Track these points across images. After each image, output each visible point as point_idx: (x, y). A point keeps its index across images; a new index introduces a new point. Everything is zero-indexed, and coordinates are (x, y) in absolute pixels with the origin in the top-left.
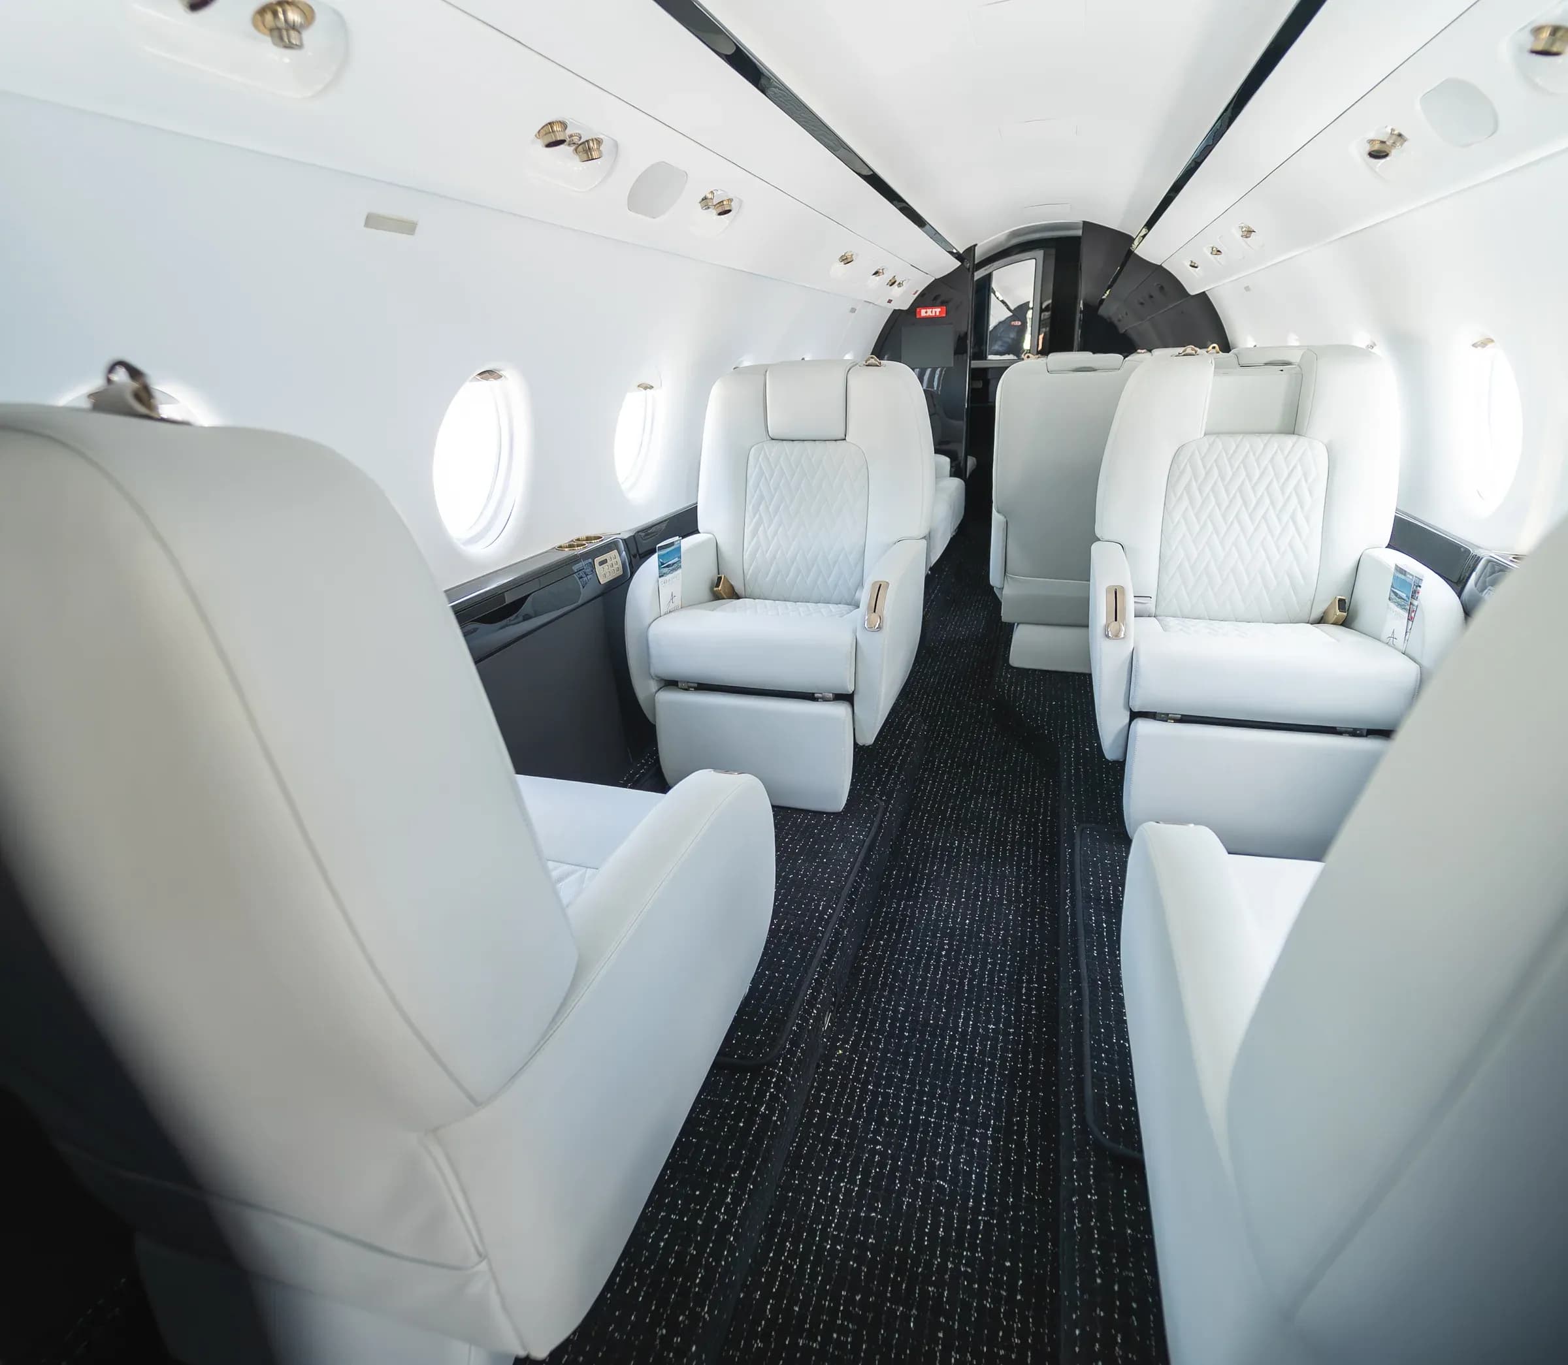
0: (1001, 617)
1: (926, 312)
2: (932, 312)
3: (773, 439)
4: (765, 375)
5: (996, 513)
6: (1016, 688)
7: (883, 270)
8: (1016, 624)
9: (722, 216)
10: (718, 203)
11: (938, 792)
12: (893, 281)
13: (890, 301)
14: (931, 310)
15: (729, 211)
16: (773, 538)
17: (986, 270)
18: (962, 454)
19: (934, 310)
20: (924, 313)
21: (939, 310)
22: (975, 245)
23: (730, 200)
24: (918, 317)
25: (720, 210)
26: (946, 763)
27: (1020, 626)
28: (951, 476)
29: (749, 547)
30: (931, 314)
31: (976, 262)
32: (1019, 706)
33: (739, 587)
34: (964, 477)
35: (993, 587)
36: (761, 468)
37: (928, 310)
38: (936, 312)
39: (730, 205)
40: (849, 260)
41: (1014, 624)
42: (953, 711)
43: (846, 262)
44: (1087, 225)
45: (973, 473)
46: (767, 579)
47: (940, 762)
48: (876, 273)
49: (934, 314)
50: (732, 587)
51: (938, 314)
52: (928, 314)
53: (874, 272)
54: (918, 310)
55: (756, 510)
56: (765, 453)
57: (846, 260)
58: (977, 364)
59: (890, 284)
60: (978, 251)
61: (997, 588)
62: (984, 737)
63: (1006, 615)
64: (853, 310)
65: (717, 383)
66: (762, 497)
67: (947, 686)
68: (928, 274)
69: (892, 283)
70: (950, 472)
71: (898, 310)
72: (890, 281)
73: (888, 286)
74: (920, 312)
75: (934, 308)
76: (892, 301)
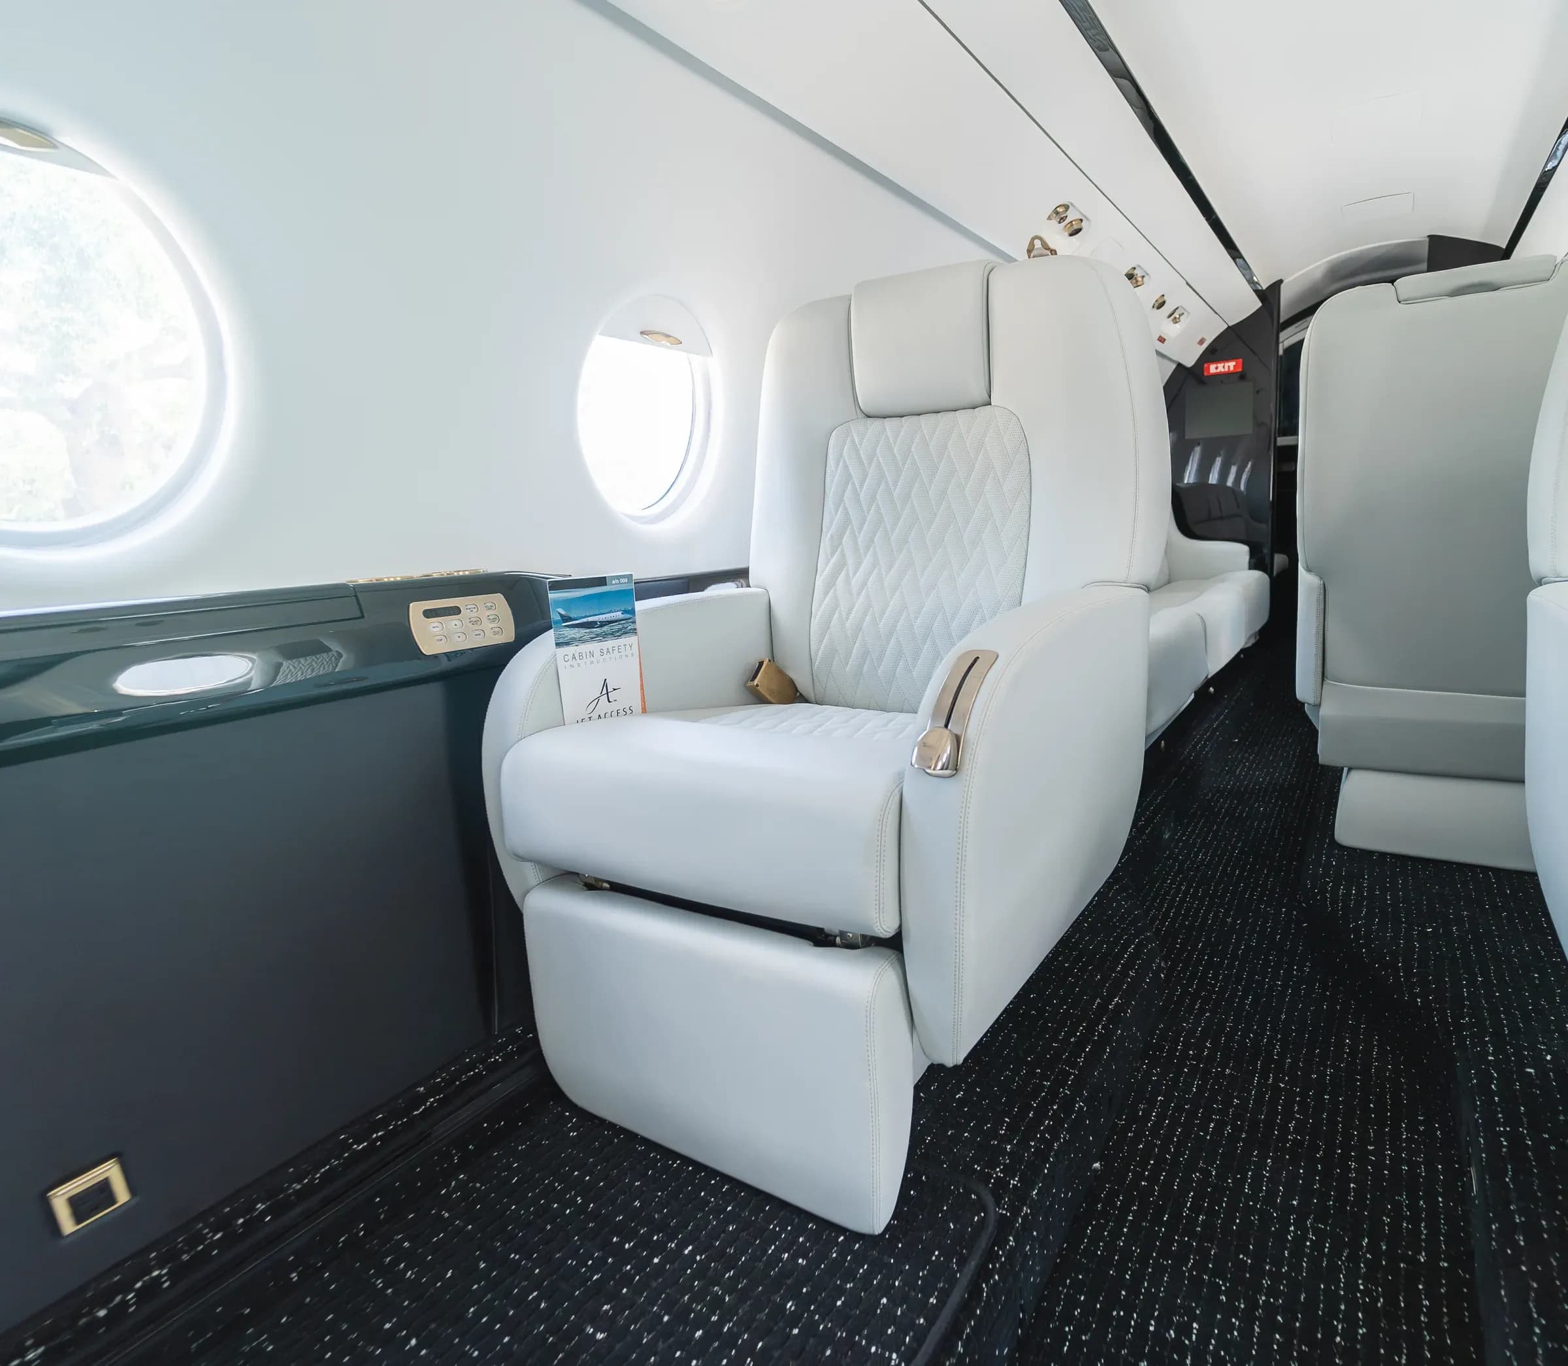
0: (1318, 756)
1: (1217, 368)
2: (1224, 367)
3: (869, 417)
4: (849, 299)
5: (1304, 572)
6: (1349, 890)
7: (1143, 277)
8: (1346, 770)
11: (1172, 1129)
12: (1160, 301)
13: (1161, 340)
14: (1223, 364)
16: (859, 594)
17: (1297, 327)
18: (1266, 551)
19: (1227, 365)
20: (1213, 369)
21: (1234, 363)
22: (1281, 281)
24: (1206, 374)
26: (1200, 1047)
27: (1354, 774)
28: (1250, 568)
29: (820, 609)
30: (1223, 370)
31: (1282, 321)
32: (1356, 930)
33: (803, 683)
34: (1269, 570)
35: (1303, 704)
36: (846, 467)
37: (1219, 365)
38: (1229, 367)
41: (1342, 769)
42: (1229, 920)
46: (848, 669)
47: (1187, 1046)
48: (1130, 275)
49: (1226, 369)
50: (792, 683)
51: (1232, 369)
52: (1218, 371)
53: (1126, 272)
54: (1206, 365)
55: (837, 544)
56: (853, 441)
59: (1157, 305)
60: (1286, 295)
61: (1308, 704)
62: (1285, 986)
63: (1326, 753)
66: (847, 522)
67: (1225, 869)
68: (1216, 313)
69: (1161, 305)
70: (1250, 563)
71: (1180, 365)
72: (1156, 301)
73: (1155, 309)
74: (1208, 368)
75: (1228, 362)
76: (1165, 340)
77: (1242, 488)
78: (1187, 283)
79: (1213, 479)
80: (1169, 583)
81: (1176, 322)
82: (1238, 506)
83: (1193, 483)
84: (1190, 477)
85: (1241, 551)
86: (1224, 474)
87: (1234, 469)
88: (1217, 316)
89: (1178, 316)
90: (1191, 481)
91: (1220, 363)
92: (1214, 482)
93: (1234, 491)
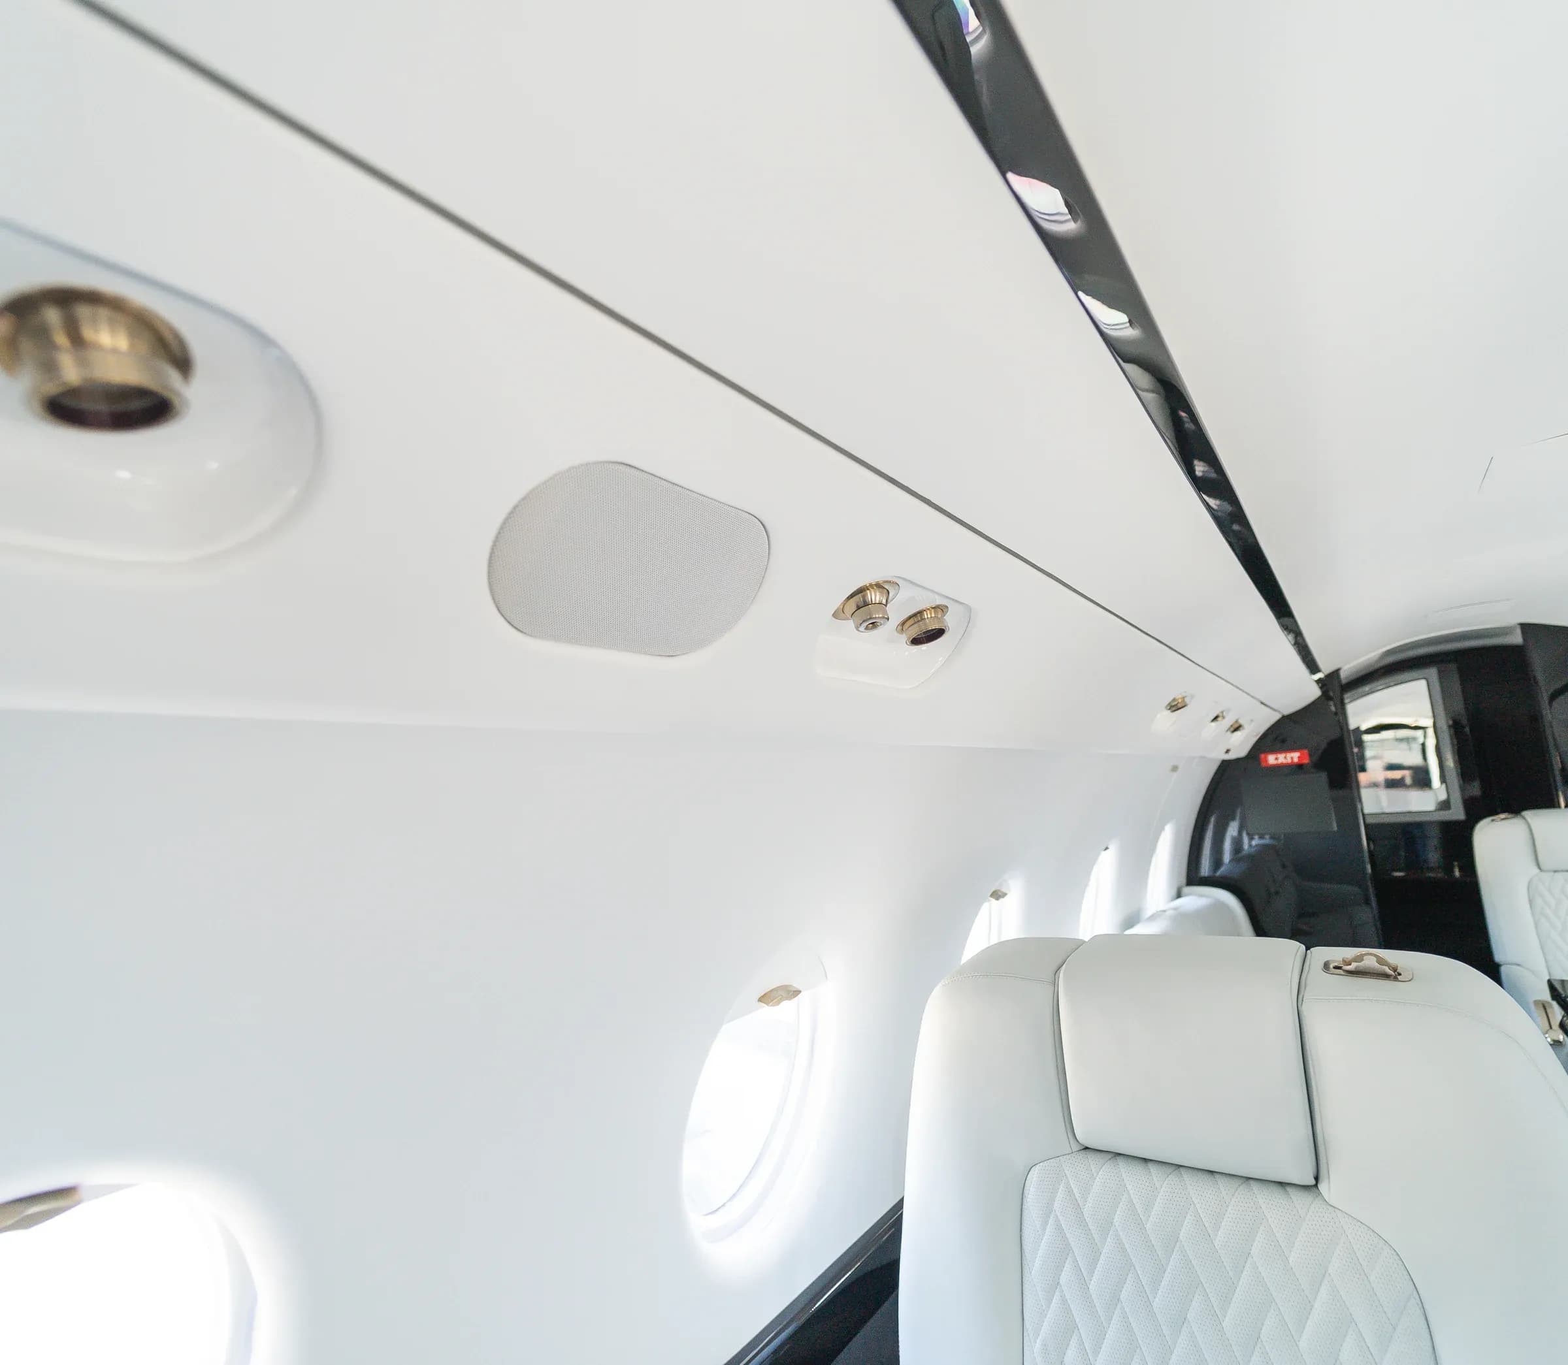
1: (1276, 759)
2: (1285, 758)
4: (1055, 984)
7: (1225, 713)
9: (924, 647)
10: (910, 618)
12: (1236, 726)
13: (1228, 751)
14: (1284, 754)
15: (939, 633)
19: (1290, 755)
20: (1272, 759)
21: (1298, 754)
22: (1342, 668)
23: (941, 609)
24: (1263, 765)
25: (915, 631)
30: (1284, 762)
37: (1279, 756)
39: (940, 620)
40: (1180, 705)
43: (1174, 709)
44: (1526, 628)
48: (1216, 718)
49: (1289, 761)
51: (1296, 760)
52: (1279, 762)
53: (1213, 718)
54: (1262, 756)
56: (1070, 1191)
57: (1175, 706)
59: (1232, 729)
64: (1175, 769)
65: (937, 991)
72: (1232, 726)
73: (1229, 733)
74: (1266, 759)
75: (1291, 752)
78: (1262, 703)
91: (1280, 753)
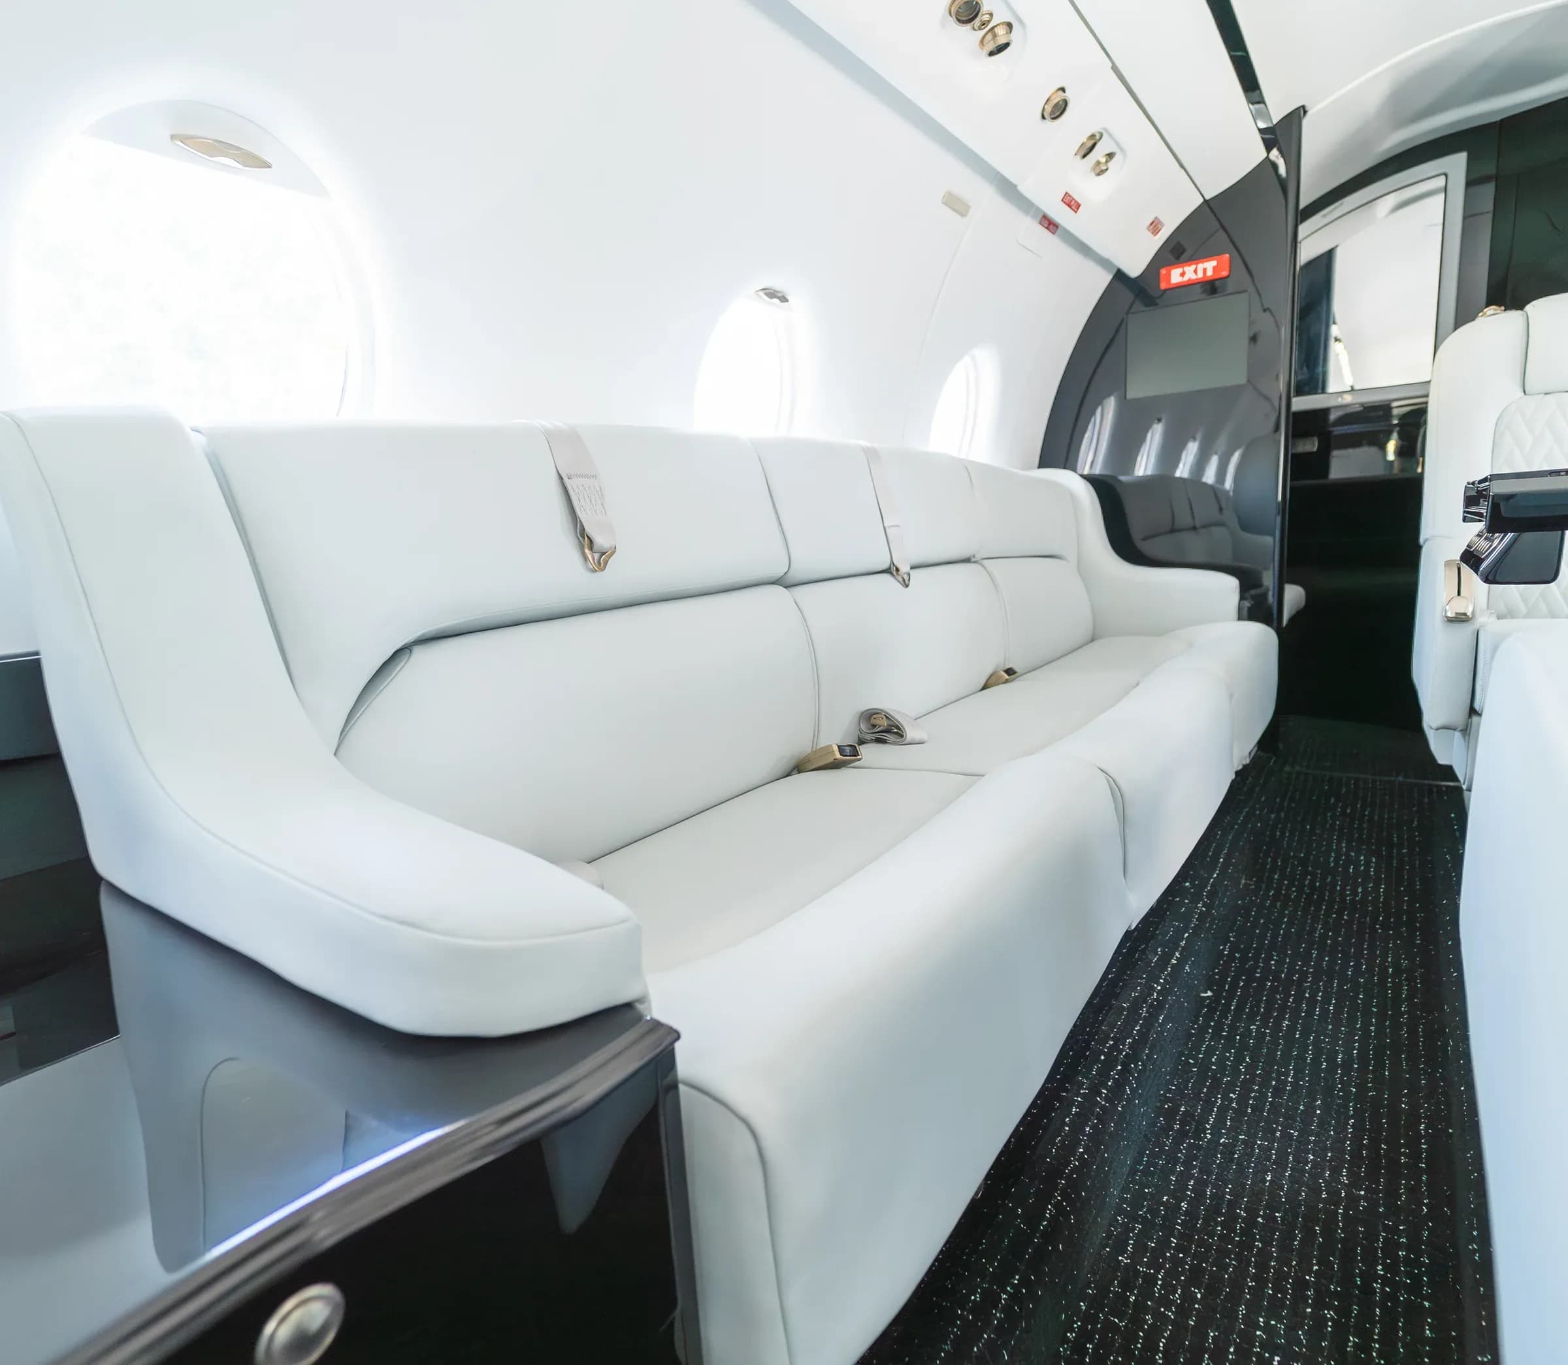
1: (1183, 274)
2: (1195, 271)
12: (1057, 101)
14: (1193, 267)
18: (1269, 579)
19: (1201, 266)
20: (1176, 276)
21: (1214, 263)
22: (1304, 108)
24: (1163, 286)
28: (1240, 618)
30: (1194, 277)
34: (1275, 624)
37: (1187, 269)
38: (1205, 270)
45: (1295, 618)
49: (1200, 275)
51: (1210, 273)
52: (1186, 278)
54: (1163, 271)
58: (1301, 403)
59: (1049, 109)
68: (1182, 166)
69: (1058, 110)
70: (1240, 609)
71: (1120, 276)
72: (1046, 100)
73: (1048, 123)
74: (1169, 276)
75: (1203, 262)
76: (1078, 206)
77: (1228, 484)
79: (1183, 471)
80: (1092, 640)
81: (1101, 173)
82: (1221, 509)
83: (1151, 475)
84: (1145, 465)
85: (1226, 586)
86: (1200, 465)
87: (1214, 462)
88: (1183, 171)
89: (1103, 160)
90: (1149, 472)
91: (1189, 265)
92: (1186, 475)
93: (1215, 492)
